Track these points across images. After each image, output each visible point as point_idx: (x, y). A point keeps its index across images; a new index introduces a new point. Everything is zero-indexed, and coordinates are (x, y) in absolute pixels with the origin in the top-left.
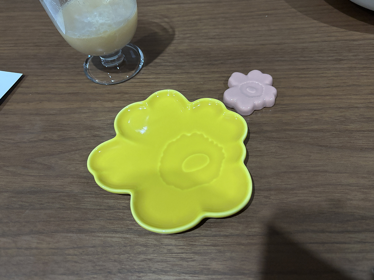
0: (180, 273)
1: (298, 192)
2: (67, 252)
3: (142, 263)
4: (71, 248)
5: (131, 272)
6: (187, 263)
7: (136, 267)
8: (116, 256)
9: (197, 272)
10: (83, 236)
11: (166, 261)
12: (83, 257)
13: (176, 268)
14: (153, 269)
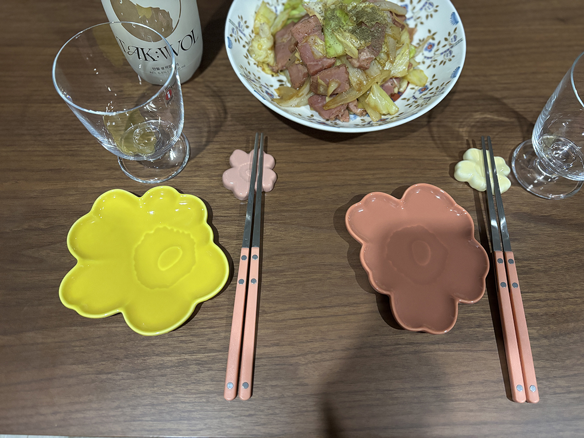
0: (180, 354)
1: (287, 273)
2: (73, 344)
3: (146, 348)
4: (77, 341)
5: (137, 357)
6: (186, 345)
7: (141, 352)
8: (121, 344)
9: (195, 352)
10: (87, 328)
11: (168, 345)
12: (90, 348)
13: (177, 350)
14: (156, 352)
